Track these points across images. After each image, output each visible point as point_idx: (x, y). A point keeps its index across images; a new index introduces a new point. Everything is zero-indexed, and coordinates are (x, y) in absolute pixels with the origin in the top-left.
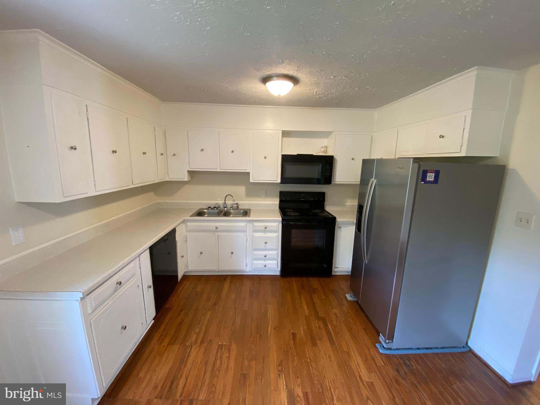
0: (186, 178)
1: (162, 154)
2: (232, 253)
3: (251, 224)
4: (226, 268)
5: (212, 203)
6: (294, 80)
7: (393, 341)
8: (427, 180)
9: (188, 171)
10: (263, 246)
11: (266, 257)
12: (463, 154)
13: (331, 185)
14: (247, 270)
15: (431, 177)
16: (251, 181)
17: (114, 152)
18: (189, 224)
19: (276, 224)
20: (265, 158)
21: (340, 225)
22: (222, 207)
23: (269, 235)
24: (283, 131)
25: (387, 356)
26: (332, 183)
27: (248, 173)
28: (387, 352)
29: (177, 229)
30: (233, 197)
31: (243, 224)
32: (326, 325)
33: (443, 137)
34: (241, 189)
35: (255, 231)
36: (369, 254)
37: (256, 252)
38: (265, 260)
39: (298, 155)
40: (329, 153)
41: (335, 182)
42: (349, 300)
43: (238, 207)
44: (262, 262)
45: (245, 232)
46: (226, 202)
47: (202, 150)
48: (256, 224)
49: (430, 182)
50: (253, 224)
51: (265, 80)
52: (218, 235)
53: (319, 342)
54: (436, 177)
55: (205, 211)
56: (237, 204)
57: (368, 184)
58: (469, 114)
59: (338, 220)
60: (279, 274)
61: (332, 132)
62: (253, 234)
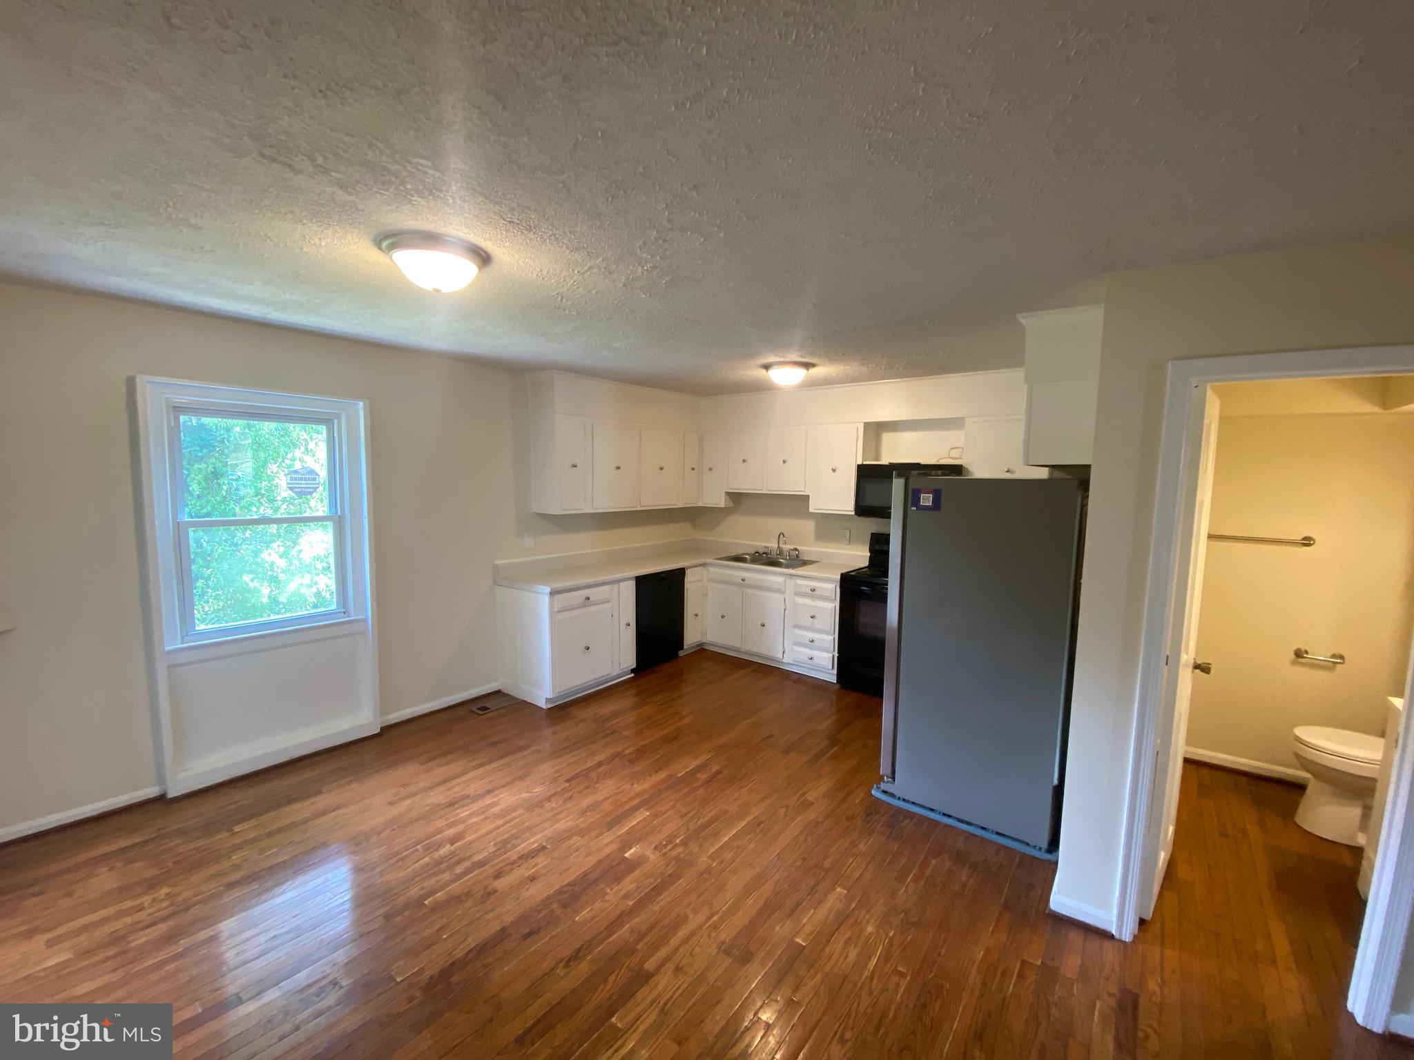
0: (723, 503)
1: (693, 469)
2: (763, 625)
3: (792, 581)
4: (755, 649)
7: (894, 780)
8: (921, 504)
9: (727, 493)
10: (808, 622)
11: (813, 643)
14: (785, 660)
15: (927, 500)
16: (811, 510)
17: (618, 468)
18: (712, 570)
20: (834, 471)
22: (774, 553)
23: (817, 603)
24: (865, 423)
27: (807, 498)
29: (688, 572)
30: (784, 536)
31: (781, 579)
35: (797, 594)
37: (798, 632)
38: (812, 648)
39: (890, 464)
40: (963, 459)
43: (797, 556)
44: (807, 651)
45: (783, 592)
47: (744, 461)
48: (799, 582)
49: (926, 508)
51: (767, 367)
52: (746, 592)
54: (937, 500)
56: (796, 550)
60: (835, 682)
61: (964, 419)
62: (795, 599)
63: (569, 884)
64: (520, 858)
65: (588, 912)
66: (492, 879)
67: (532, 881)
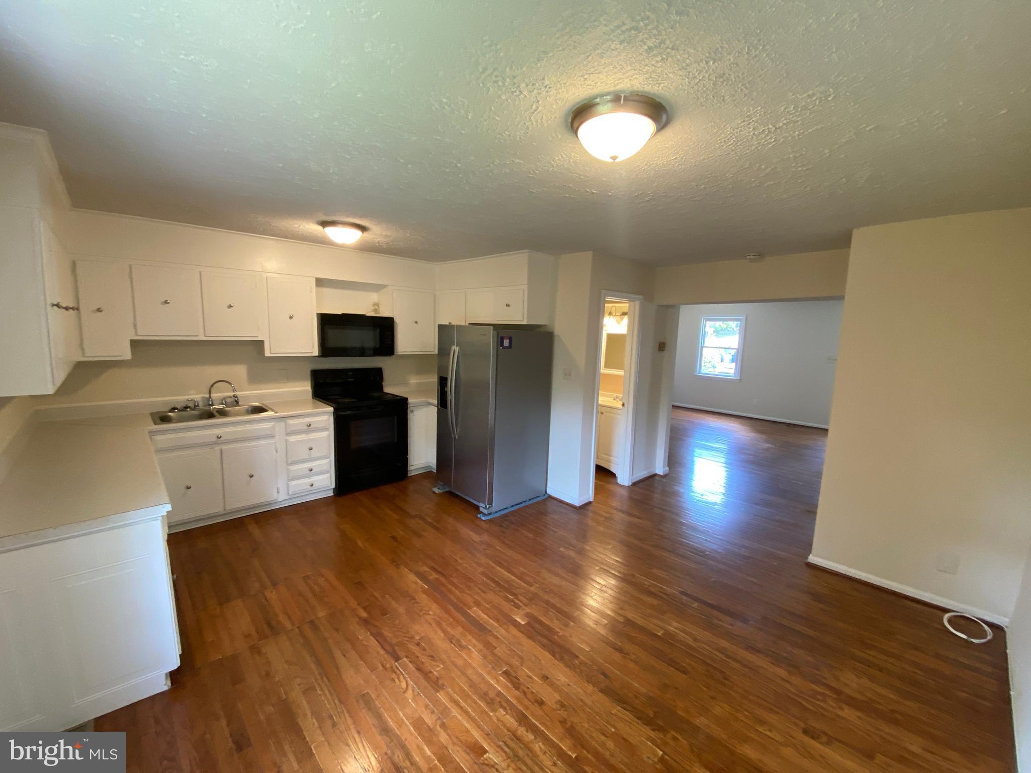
0: (127, 355)
2: (252, 476)
3: (283, 424)
5: (180, 399)
6: (363, 229)
7: (492, 505)
8: (504, 345)
9: (132, 341)
10: (305, 454)
11: (312, 471)
12: (525, 323)
13: (393, 356)
14: (279, 499)
15: (506, 343)
19: (325, 418)
20: (291, 318)
21: (412, 408)
22: (202, 404)
23: (314, 435)
24: (317, 279)
25: (490, 521)
26: (395, 354)
27: (261, 342)
28: (489, 517)
30: (230, 384)
31: (269, 425)
32: (424, 519)
33: (509, 306)
34: (239, 372)
35: (290, 434)
36: (459, 426)
37: (294, 467)
38: (312, 476)
39: (344, 315)
40: (385, 313)
41: (398, 352)
42: (437, 493)
43: (237, 402)
44: (306, 480)
45: (273, 437)
46: (212, 395)
47: (165, 302)
48: (291, 422)
49: (506, 347)
50: (286, 422)
51: (326, 223)
52: (221, 450)
53: (423, 533)
54: (510, 343)
55: (170, 416)
56: (235, 396)
57: (449, 354)
58: (525, 287)
59: (410, 401)
60: (333, 494)
61: (387, 286)
62: (287, 438)
63: (554, 655)
64: (517, 688)
65: (582, 645)
66: (543, 707)
67: (547, 678)
